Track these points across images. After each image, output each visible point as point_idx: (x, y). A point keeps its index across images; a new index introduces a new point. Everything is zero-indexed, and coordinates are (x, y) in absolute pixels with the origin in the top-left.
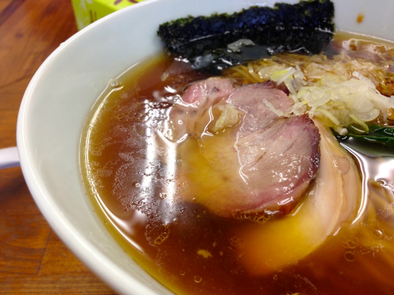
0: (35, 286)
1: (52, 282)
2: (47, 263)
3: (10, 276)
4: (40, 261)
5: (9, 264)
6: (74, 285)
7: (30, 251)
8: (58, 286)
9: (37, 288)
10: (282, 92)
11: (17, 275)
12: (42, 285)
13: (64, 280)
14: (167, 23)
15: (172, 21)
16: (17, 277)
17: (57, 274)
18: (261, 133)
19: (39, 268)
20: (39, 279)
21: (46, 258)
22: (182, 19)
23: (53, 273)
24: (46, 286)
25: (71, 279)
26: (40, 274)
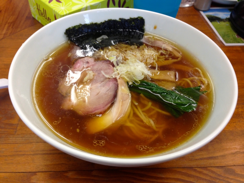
0: (14, 139)
1: (22, 137)
2: (19, 130)
3: (3, 135)
4: (16, 129)
5: (3, 130)
6: (31, 138)
7: (12, 125)
8: (24, 139)
9: (15, 140)
10: (111, 66)
11: (6, 135)
12: (17, 139)
13: (26, 136)
14: (70, 28)
15: (72, 27)
16: (6, 136)
17: (24, 134)
18: (100, 83)
19: (16, 132)
20: (16, 136)
21: (18, 128)
22: (77, 26)
23: (22, 134)
24: (19, 139)
25: (29, 136)
26: (16, 134)
